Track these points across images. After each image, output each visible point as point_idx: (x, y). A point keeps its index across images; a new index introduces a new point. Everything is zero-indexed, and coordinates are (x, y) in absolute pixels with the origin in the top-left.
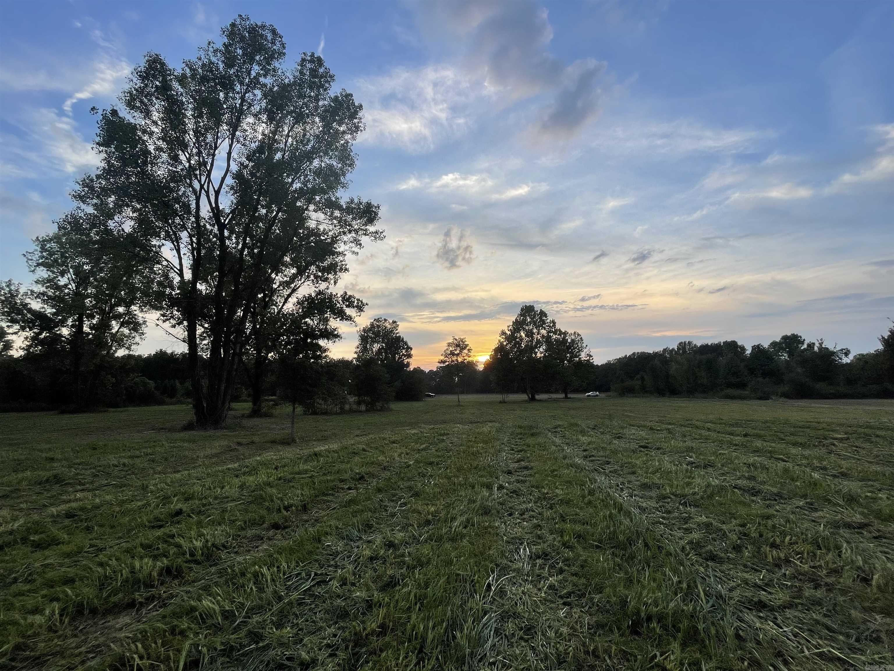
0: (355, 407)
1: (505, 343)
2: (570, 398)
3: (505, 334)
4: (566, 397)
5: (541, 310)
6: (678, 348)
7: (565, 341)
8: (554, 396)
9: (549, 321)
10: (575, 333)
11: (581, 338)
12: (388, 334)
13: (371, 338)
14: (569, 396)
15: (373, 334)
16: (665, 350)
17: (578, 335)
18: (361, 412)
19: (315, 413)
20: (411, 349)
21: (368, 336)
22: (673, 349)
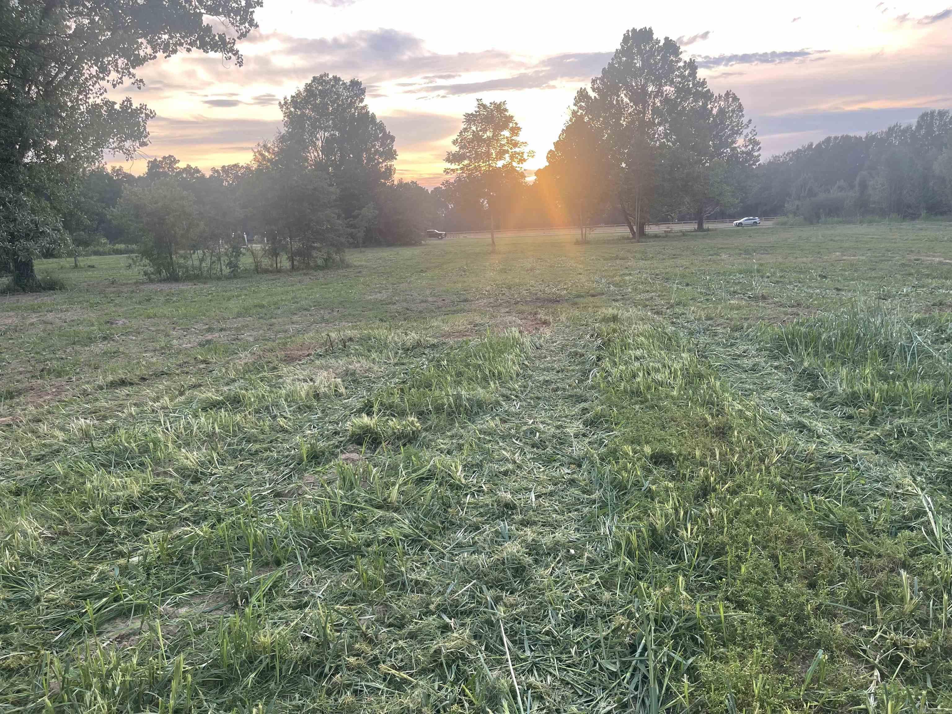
0: (266, 262)
1: (586, 119)
2: (708, 230)
3: (587, 97)
4: (700, 228)
5: (666, 39)
6: (919, 126)
7: (705, 113)
8: (677, 227)
9: (681, 64)
10: (727, 94)
11: (740, 105)
12: (344, 110)
13: (310, 118)
14: (706, 226)
15: (312, 110)
16: (891, 130)
17: (735, 99)
18: (279, 271)
19: (174, 278)
20: (393, 139)
21: (303, 114)
22: (909, 128)
